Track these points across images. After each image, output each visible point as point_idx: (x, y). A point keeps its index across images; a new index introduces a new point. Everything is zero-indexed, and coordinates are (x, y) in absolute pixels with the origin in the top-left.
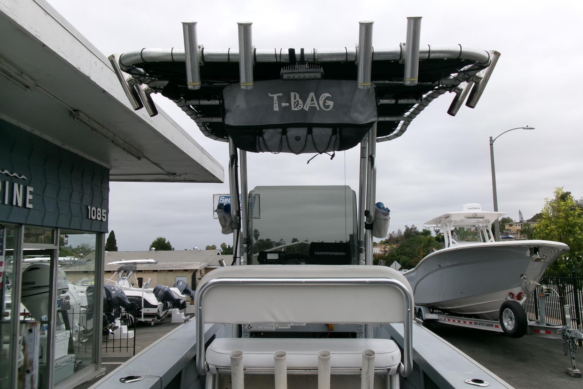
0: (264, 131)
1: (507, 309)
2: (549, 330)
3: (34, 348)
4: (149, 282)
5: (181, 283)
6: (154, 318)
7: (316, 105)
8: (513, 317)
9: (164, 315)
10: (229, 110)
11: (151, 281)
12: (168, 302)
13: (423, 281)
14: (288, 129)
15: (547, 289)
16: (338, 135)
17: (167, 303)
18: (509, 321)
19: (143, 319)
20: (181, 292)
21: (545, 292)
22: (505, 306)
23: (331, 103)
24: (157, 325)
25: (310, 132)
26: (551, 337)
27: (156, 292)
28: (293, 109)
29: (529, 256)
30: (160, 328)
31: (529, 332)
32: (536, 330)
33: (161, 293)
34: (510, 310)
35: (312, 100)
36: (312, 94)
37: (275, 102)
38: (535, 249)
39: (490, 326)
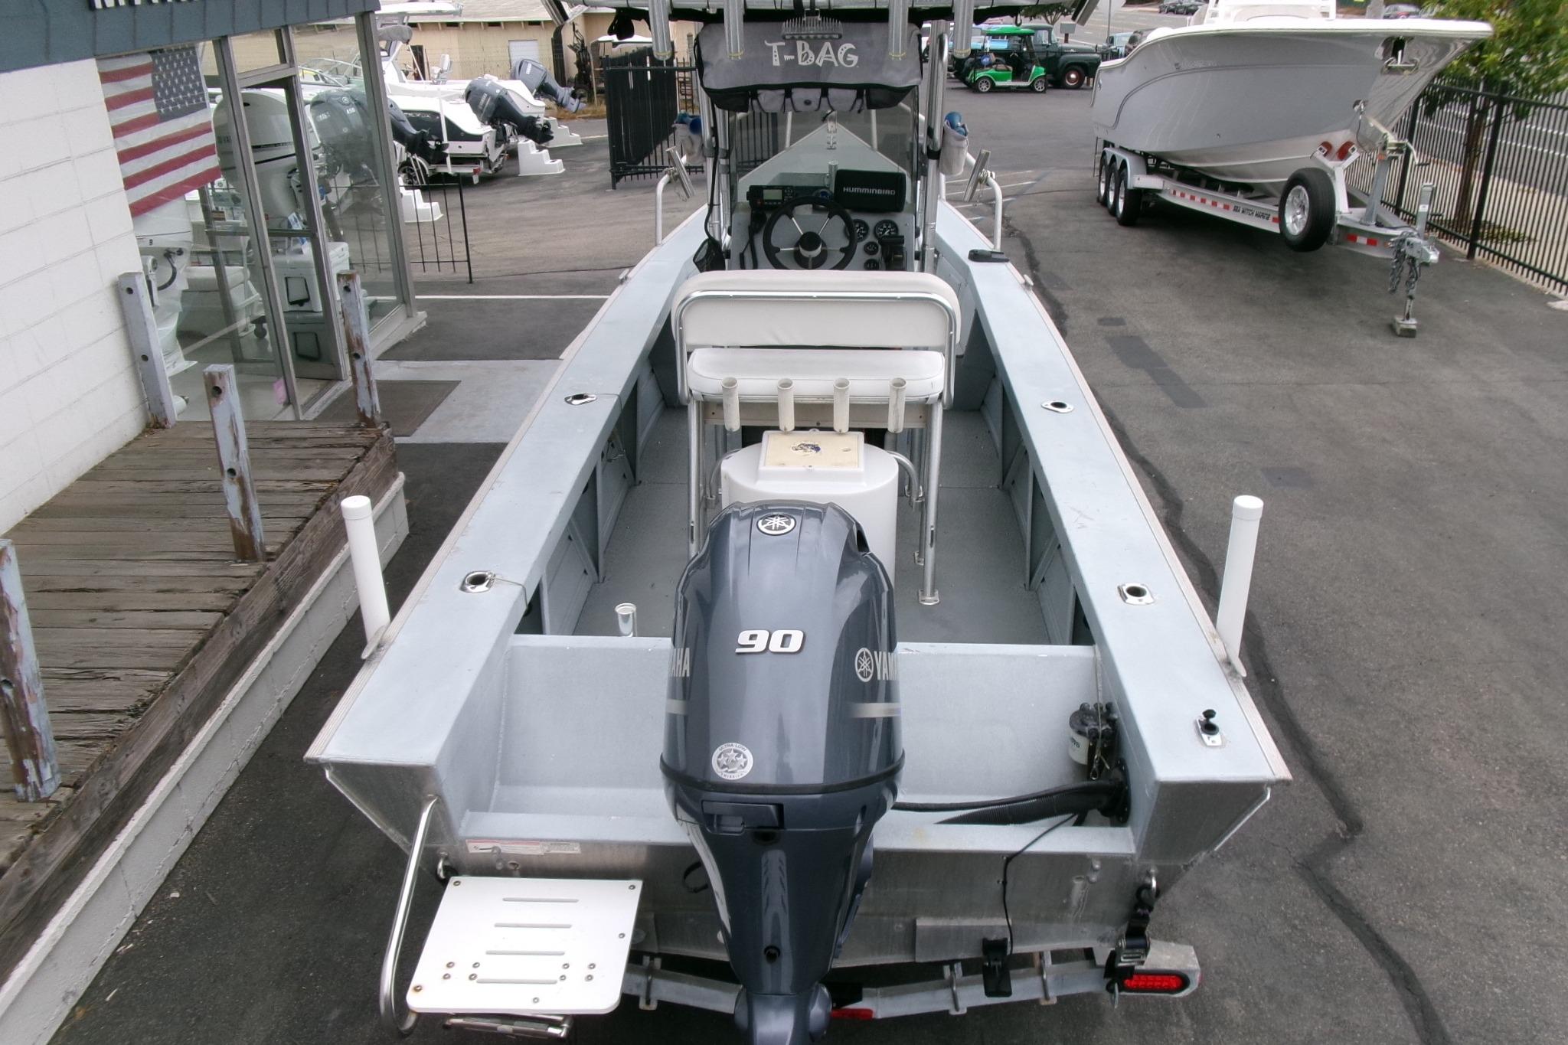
0: (759, 92)
1: (1300, 187)
2: (1374, 238)
3: (359, 319)
4: (446, 67)
5: (529, 67)
6: (477, 167)
7: (833, 60)
8: (1307, 206)
9: (500, 156)
10: (707, 63)
11: (451, 62)
12: (505, 125)
13: (1142, 92)
14: (794, 90)
15: (1398, 145)
16: (865, 98)
17: (504, 128)
18: (1298, 214)
19: (449, 169)
20: (532, 92)
21: (1392, 151)
22: (1296, 180)
23: (855, 58)
24: (486, 180)
25: (825, 94)
26: (1375, 253)
27: (472, 96)
28: (800, 63)
29: (1381, 58)
30: (496, 191)
31: (1336, 238)
32: (1349, 234)
33: (486, 101)
34: (1304, 189)
35: (828, 52)
36: (828, 45)
37: (774, 54)
38: (1396, 44)
39: (1264, 217)
